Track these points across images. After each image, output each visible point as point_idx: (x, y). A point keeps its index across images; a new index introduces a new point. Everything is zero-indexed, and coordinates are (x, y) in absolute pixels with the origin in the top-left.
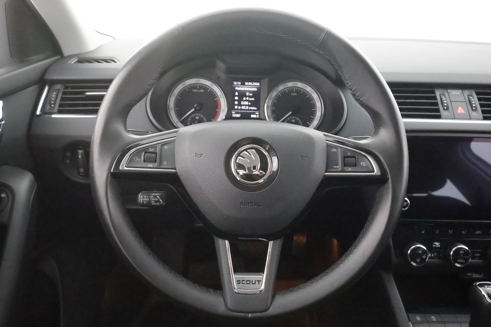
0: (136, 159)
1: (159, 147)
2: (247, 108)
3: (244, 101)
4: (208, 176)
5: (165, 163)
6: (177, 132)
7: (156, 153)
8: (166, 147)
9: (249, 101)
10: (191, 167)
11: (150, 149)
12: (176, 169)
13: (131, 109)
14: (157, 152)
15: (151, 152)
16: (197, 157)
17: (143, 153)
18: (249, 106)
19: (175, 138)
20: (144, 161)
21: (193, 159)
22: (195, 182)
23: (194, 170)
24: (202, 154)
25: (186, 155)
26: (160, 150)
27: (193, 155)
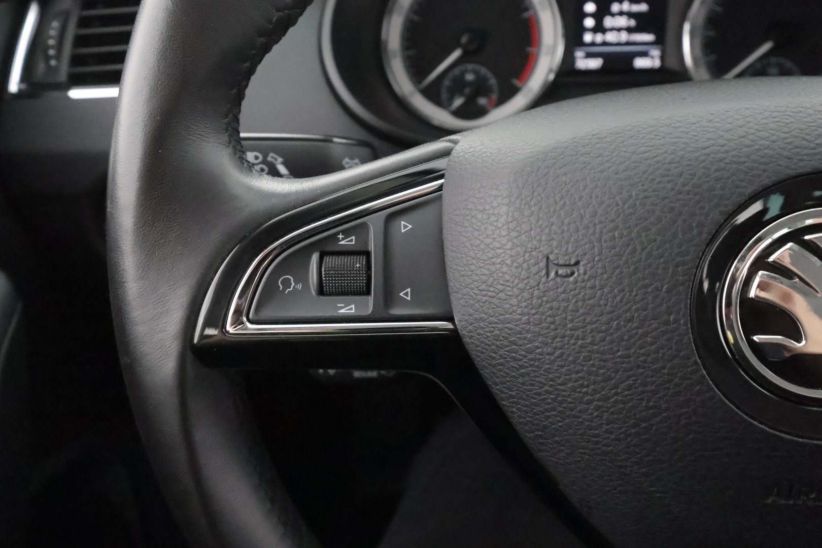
0: (287, 283)
1: (375, 224)
2: (624, 37)
3: (613, 15)
4: (610, 364)
5: (406, 294)
6: (446, 153)
7: (367, 254)
8: (405, 227)
9: (630, 15)
10: (525, 318)
11: (341, 236)
12: (451, 319)
13: (251, 71)
14: (372, 248)
15: (345, 249)
16: (552, 275)
17: (315, 258)
18: (630, 30)
19: (442, 181)
20: (321, 291)
21: (532, 282)
22: (546, 388)
23: (539, 334)
24: (577, 263)
25: (498, 266)
26: (381, 237)
27: (534, 270)
